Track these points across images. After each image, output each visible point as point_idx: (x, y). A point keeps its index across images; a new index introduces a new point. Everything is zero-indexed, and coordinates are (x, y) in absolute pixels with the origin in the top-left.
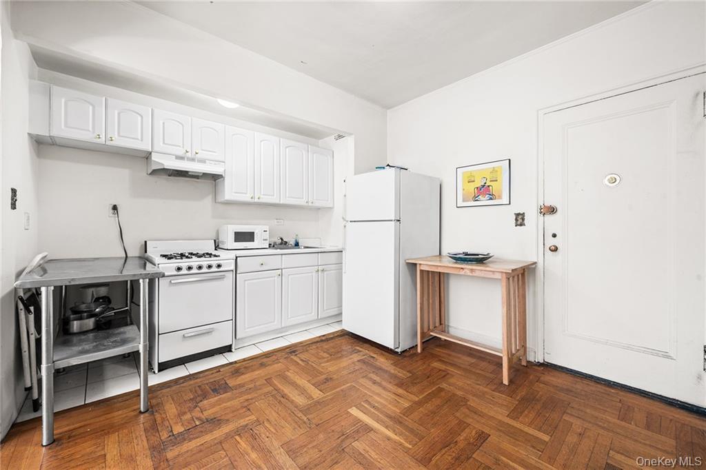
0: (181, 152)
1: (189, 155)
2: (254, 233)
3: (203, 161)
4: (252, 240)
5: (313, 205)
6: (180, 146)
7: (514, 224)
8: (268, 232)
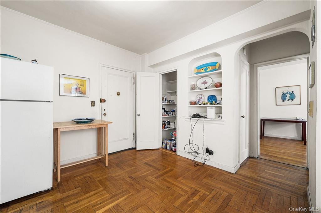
7: (91, 106)
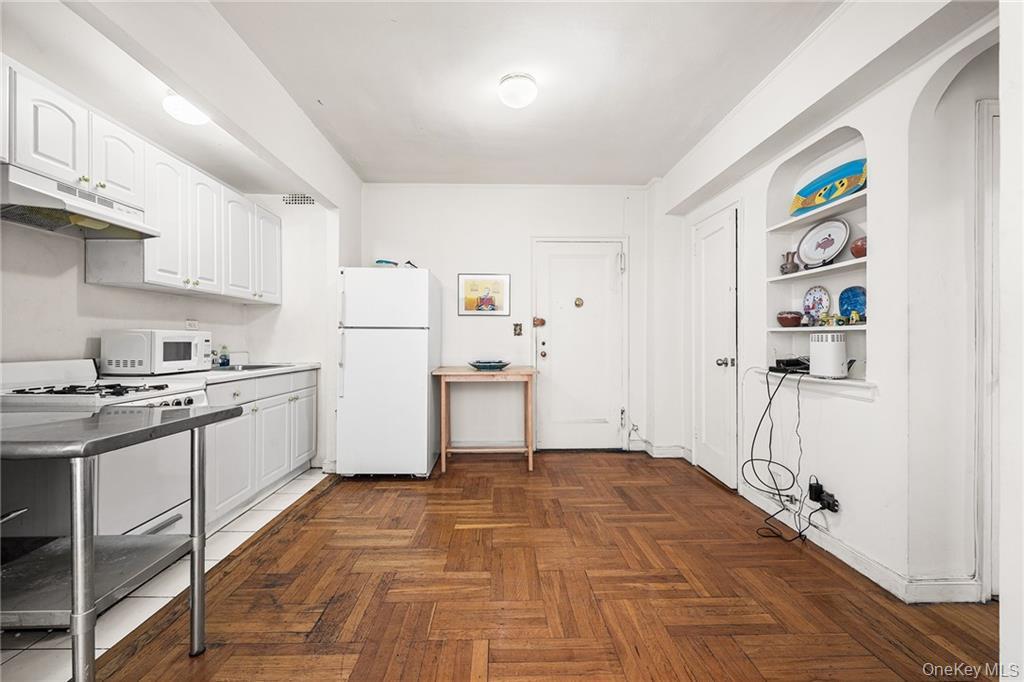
0: (70, 178)
1: (84, 186)
2: (190, 343)
3: (107, 202)
4: (187, 356)
5: (261, 299)
6: (67, 165)
7: (513, 335)
8: (210, 343)
